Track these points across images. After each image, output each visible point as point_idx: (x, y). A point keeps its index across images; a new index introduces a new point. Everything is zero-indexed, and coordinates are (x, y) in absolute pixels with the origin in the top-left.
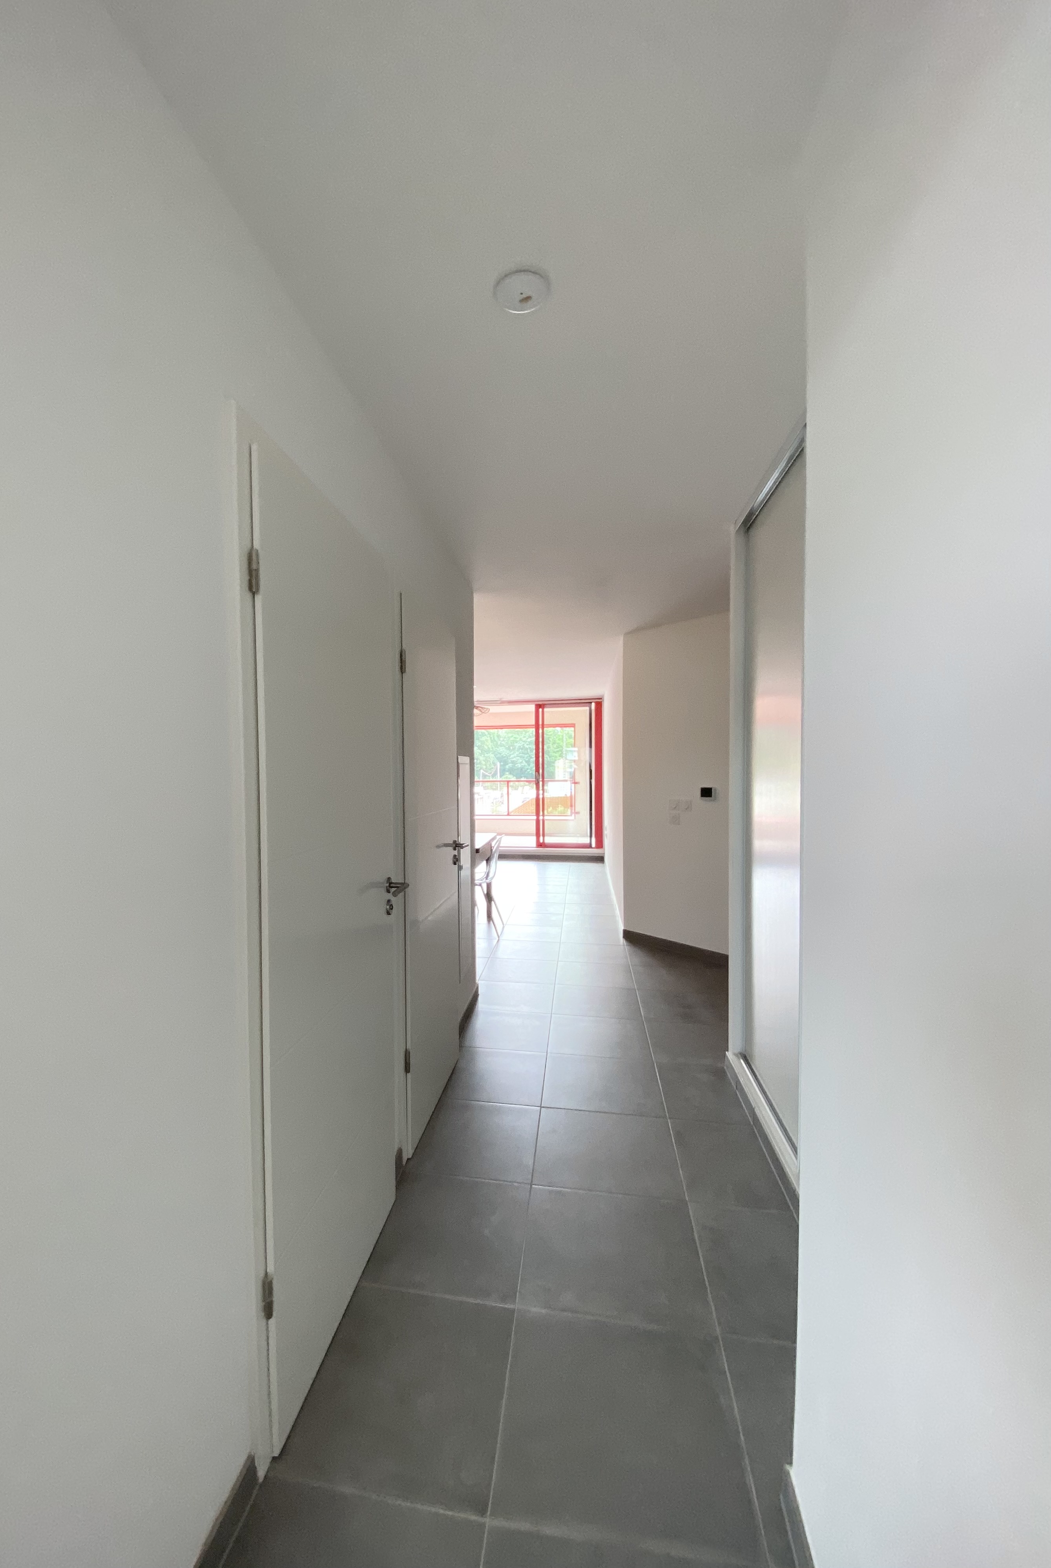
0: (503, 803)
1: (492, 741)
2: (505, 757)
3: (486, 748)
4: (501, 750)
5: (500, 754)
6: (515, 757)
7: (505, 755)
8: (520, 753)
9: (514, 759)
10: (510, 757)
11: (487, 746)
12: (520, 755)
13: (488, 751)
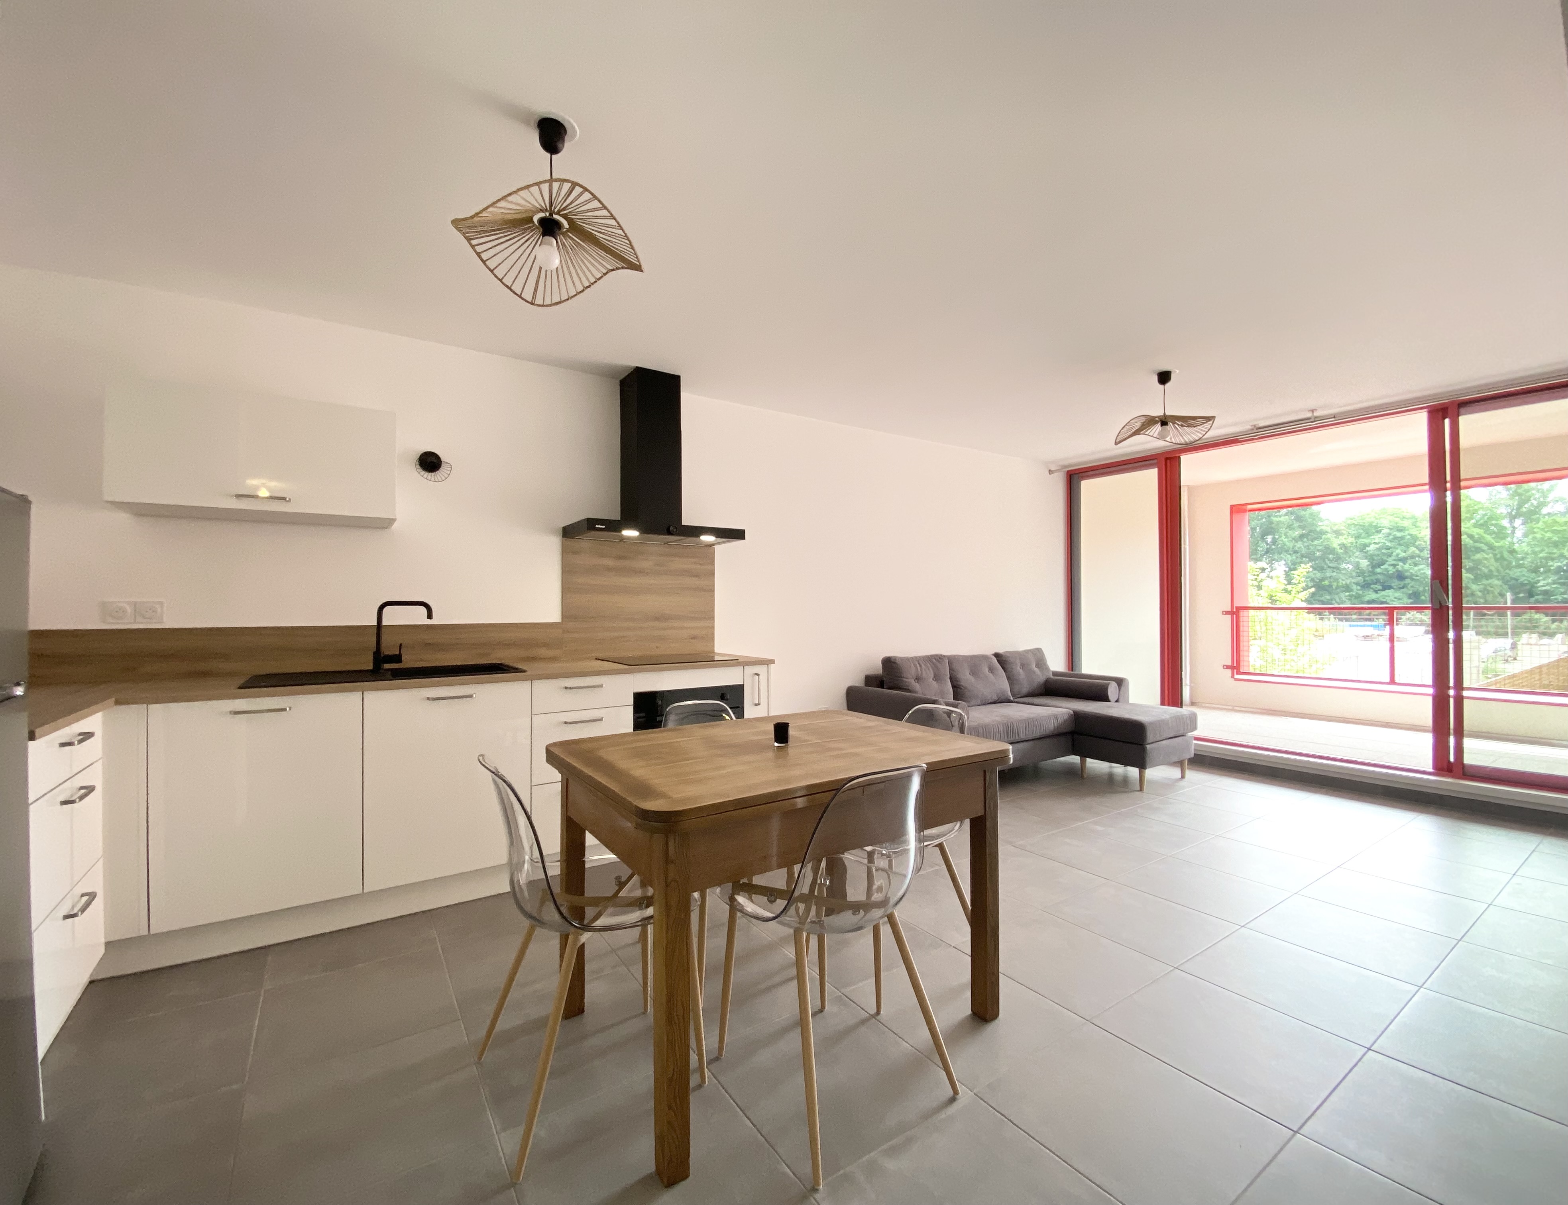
0: (1515, 659)
1: (1497, 560)
2: (1526, 584)
3: (1486, 571)
4: (1518, 574)
5: (1517, 580)
6: (1548, 584)
7: (1526, 582)
8: (1560, 578)
9: (1547, 588)
10: (1539, 585)
11: (1487, 567)
12: (1562, 581)
13: (1489, 576)
